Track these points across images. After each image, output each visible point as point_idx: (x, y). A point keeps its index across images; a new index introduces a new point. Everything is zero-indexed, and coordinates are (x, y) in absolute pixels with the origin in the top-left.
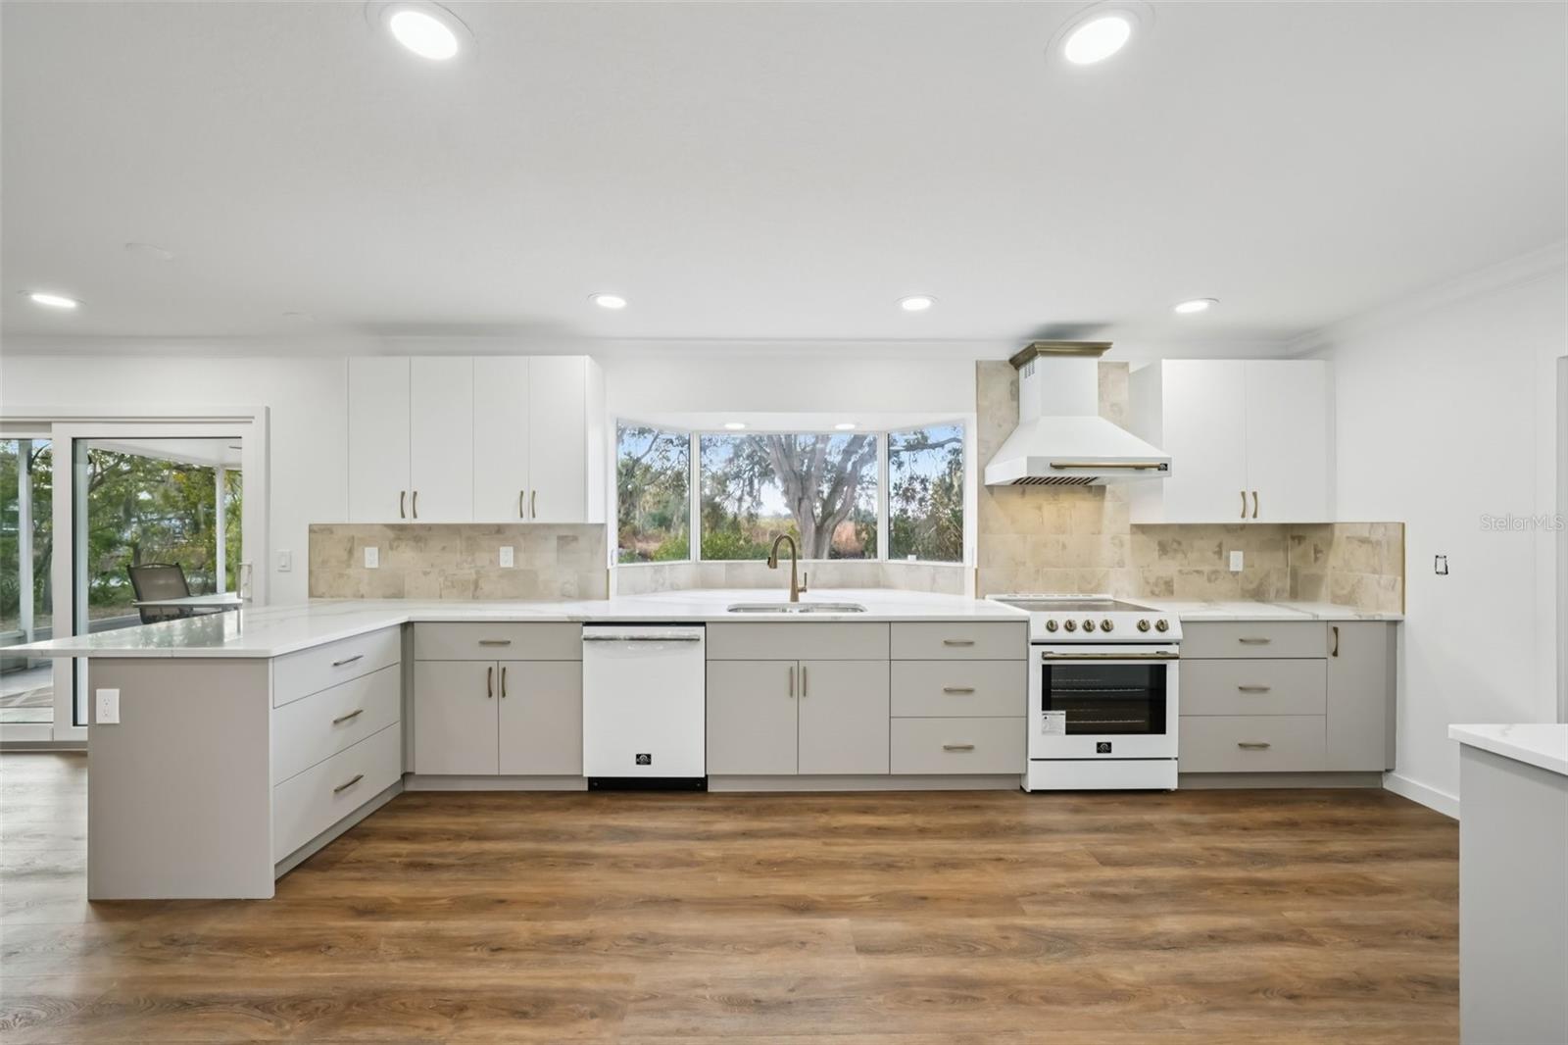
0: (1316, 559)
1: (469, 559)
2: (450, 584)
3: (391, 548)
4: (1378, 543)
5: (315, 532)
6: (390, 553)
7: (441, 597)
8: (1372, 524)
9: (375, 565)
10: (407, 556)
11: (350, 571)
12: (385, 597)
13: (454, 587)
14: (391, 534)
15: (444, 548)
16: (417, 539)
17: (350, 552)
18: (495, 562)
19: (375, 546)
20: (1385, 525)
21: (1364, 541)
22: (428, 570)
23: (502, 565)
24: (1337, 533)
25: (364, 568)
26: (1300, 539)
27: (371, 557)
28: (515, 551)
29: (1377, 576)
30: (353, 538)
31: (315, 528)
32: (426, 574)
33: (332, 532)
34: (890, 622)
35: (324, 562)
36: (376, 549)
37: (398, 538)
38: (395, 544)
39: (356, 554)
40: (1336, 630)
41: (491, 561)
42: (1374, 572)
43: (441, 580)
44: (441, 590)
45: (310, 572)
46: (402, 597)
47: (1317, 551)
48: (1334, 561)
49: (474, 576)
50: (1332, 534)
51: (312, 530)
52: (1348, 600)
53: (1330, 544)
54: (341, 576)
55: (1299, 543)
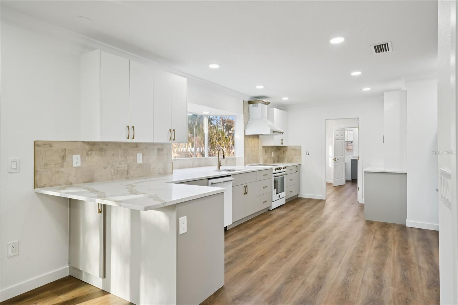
0: (284, 153)
1: (125, 159)
2: (116, 172)
3: (87, 155)
4: (297, 150)
5: (39, 146)
6: (87, 158)
7: (112, 180)
8: (295, 146)
9: (79, 165)
10: (95, 159)
11: (63, 169)
12: (84, 183)
13: (118, 174)
14: (87, 147)
15: (113, 155)
16: (101, 150)
17: (63, 158)
18: (135, 160)
19: (78, 154)
20: (298, 146)
21: (294, 149)
22: (106, 166)
23: (138, 162)
24: (288, 148)
25: (72, 167)
26: (280, 149)
27: (76, 160)
28: (143, 155)
29: (296, 156)
30: (65, 149)
31: (40, 144)
32: (105, 168)
33: (51, 146)
34: (257, 171)
35: (46, 165)
36: (79, 156)
37: (91, 150)
38: (90, 153)
39: (67, 159)
40: (297, 167)
41: (133, 160)
42: (296, 155)
43: (112, 171)
44: (112, 176)
45: (35, 172)
46: (94, 182)
47: (284, 152)
48: (287, 154)
49: (127, 168)
50: (287, 148)
51: (37, 144)
52: (290, 162)
53: (287, 150)
54: (57, 172)
55: (280, 150)
